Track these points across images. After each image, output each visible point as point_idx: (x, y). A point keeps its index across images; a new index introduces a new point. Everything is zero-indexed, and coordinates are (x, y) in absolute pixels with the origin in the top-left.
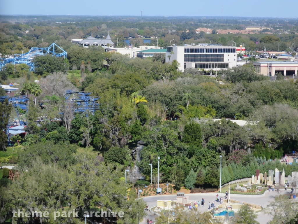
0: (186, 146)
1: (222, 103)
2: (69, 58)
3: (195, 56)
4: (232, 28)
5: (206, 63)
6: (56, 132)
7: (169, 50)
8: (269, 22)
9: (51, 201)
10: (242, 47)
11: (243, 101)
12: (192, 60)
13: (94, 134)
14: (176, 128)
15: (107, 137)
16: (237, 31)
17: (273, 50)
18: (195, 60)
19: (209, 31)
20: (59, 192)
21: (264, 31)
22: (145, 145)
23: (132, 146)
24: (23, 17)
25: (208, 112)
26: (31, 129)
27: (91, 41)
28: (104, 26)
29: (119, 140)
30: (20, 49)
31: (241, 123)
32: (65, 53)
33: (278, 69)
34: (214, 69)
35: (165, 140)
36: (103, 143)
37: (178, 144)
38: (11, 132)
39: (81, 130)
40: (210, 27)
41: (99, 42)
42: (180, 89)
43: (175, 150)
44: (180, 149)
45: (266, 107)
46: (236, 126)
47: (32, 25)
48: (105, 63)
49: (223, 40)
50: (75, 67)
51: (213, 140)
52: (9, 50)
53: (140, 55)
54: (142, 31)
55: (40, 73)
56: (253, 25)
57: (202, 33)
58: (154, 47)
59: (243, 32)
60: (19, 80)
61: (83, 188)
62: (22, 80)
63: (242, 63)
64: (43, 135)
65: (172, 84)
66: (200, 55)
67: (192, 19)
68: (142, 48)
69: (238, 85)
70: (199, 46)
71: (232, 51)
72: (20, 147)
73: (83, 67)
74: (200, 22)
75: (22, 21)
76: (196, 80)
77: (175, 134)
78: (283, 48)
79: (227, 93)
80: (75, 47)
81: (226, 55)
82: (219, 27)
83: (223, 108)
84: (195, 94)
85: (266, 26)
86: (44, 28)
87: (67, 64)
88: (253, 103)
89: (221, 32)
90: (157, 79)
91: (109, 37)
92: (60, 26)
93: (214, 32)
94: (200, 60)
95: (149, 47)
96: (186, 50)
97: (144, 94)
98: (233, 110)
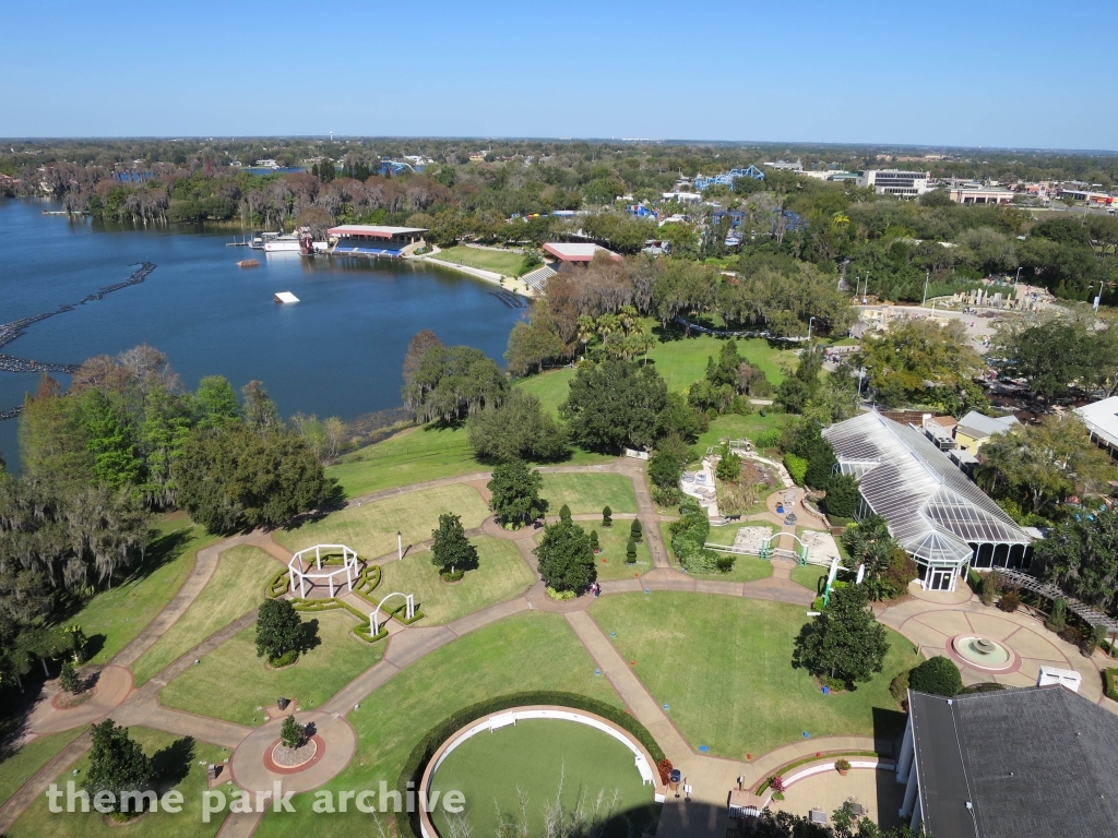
0: (892, 263)
1: (921, 225)
2: (765, 179)
3: (885, 181)
4: (911, 156)
5: (893, 188)
6: (768, 244)
7: (861, 174)
8: (949, 150)
9: (774, 304)
10: (928, 174)
11: (944, 225)
12: (882, 185)
13: (804, 248)
14: (883, 246)
15: (817, 250)
16: (917, 159)
17: (959, 178)
18: (885, 185)
19: (888, 158)
20: (783, 296)
21: (945, 159)
22: (852, 260)
23: (838, 260)
24: (711, 142)
25: (909, 233)
26: (745, 241)
27: (781, 165)
28: (788, 152)
29: (828, 254)
30: (719, 171)
31: (946, 245)
32: (762, 174)
33: (968, 196)
34: (905, 194)
35: (873, 256)
36: (812, 256)
37: (885, 260)
38: (727, 243)
39: (792, 243)
40: (889, 154)
41: (789, 166)
42: (881, 211)
43: (882, 266)
44: (886, 266)
45: (970, 230)
46: (941, 247)
47: (722, 149)
48: (798, 185)
49: (909, 166)
50: (770, 188)
51: (917, 259)
52: (709, 172)
53: (830, 179)
54: (824, 157)
55: (738, 193)
56: (931, 153)
57: (883, 160)
58: (842, 172)
59: (923, 159)
60: (722, 199)
61: (805, 294)
62: (726, 197)
63: (930, 190)
64: (756, 247)
65: (871, 206)
66: (891, 181)
67: (870, 146)
68: (831, 172)
69: (939, 209)
70: (885, 171)
71: (923, 177)
72: (736, 257)
73: (778, 188)
74: (879, 149)
75: (710, 146)
76: (895, 203)
77: (883, 251)
78: (970, 176)
79: (926, 216)
80: (770, 170)
81: (916, 181)
82: (898, 154)
83: (922, 230)
84: (896, 216)
85: (947, 154)
86: (733, 153)
87: (763, 185)
88: (953, 227)
89: (900, 159)
90: (853, 201)
91: (799, 161)
92: (747, 151)
93: (894, 159)
94: (890, 185)
95: (838, 172)
96: (878, 175)
97: (845, 214)
98: (931, 232)
